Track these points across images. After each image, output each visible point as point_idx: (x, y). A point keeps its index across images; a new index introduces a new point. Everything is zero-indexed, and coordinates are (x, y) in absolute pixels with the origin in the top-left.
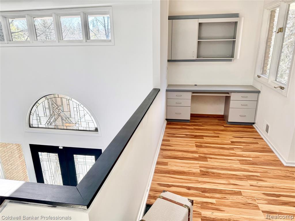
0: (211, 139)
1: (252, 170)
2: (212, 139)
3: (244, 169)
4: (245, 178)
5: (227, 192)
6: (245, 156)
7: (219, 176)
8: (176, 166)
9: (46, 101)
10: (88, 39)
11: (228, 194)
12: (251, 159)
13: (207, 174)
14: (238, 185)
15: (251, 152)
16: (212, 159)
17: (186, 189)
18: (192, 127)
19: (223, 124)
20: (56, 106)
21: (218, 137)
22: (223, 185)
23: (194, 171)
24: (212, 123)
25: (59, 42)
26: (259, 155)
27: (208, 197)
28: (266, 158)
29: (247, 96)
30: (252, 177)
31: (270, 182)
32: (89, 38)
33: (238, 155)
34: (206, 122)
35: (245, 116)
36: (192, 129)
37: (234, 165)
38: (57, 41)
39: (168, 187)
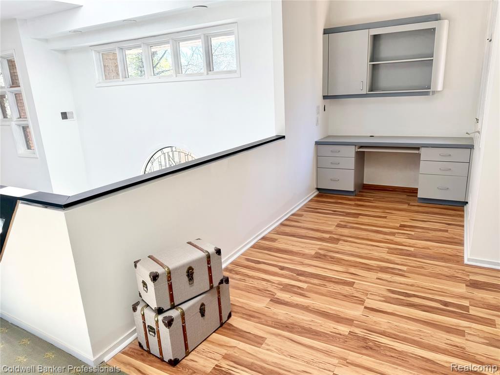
0: (369, 219)
1: (400, 262)
2: (371, 220)
3: (388, 259)
4: (379, 269)
5: (334, 280)
6: (407, 244)
7: (339, 262)
8: (286, 244)
9: (162, 157)
10: (211, 71)
11: (334, 282)
12: (412, 249)
13: (323, 257)
14: (358, 275)
15: (422, 240)
16: (346, 242)
17: (278, 269)
18: (353, 203)
19: (409, 202)
20: (173, 163)
21: (385, 217)
22: (335, 272)
23: (307, 251)
24: (392, 199)
25: (177, 76)
26: (432, 246)
27: (300, 281)
28: (442, 251)
29: (450, 154)
30: (390, 270)
31: (414, 279)
32: (212, 69)
33: (396, 242)
34: (383, 198)
35: (448, 189)
36: (350, 205)
37: (376, 253)
38: (175, 76)
39: (256, 263)
